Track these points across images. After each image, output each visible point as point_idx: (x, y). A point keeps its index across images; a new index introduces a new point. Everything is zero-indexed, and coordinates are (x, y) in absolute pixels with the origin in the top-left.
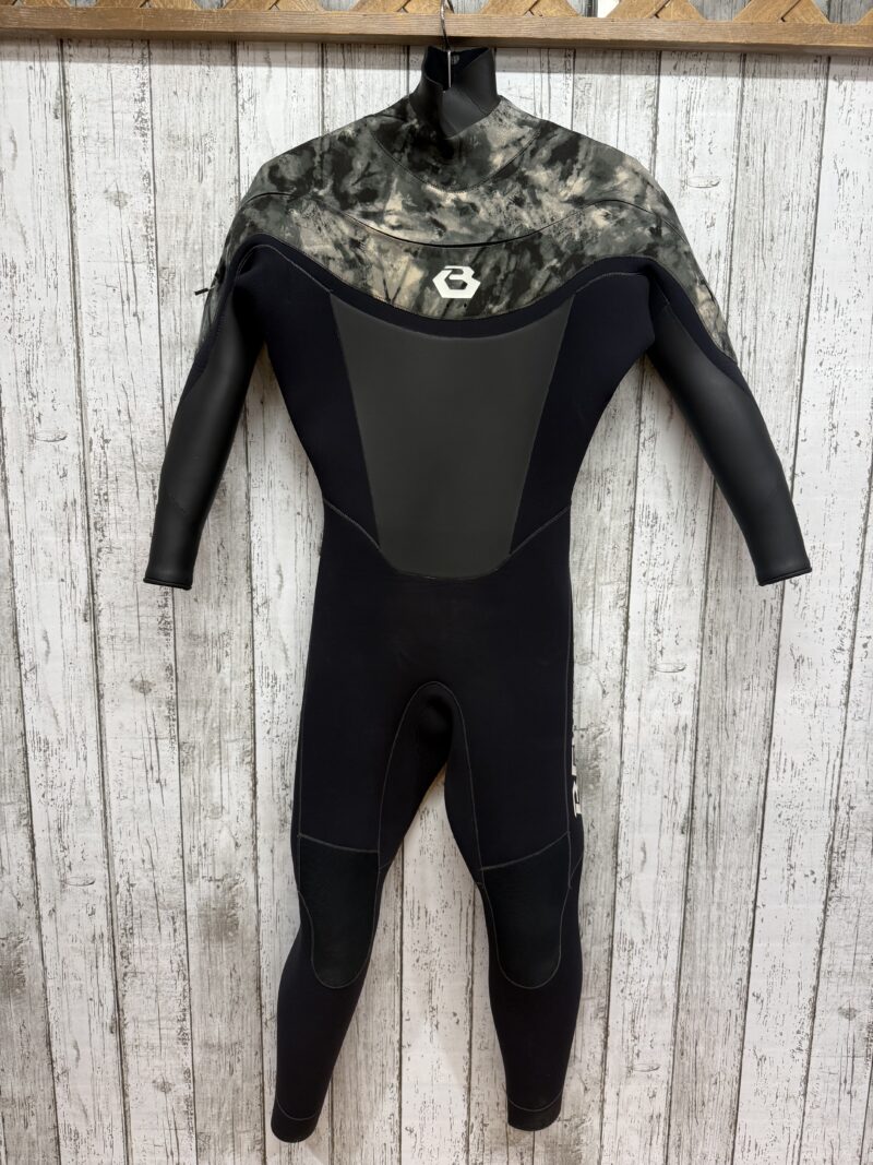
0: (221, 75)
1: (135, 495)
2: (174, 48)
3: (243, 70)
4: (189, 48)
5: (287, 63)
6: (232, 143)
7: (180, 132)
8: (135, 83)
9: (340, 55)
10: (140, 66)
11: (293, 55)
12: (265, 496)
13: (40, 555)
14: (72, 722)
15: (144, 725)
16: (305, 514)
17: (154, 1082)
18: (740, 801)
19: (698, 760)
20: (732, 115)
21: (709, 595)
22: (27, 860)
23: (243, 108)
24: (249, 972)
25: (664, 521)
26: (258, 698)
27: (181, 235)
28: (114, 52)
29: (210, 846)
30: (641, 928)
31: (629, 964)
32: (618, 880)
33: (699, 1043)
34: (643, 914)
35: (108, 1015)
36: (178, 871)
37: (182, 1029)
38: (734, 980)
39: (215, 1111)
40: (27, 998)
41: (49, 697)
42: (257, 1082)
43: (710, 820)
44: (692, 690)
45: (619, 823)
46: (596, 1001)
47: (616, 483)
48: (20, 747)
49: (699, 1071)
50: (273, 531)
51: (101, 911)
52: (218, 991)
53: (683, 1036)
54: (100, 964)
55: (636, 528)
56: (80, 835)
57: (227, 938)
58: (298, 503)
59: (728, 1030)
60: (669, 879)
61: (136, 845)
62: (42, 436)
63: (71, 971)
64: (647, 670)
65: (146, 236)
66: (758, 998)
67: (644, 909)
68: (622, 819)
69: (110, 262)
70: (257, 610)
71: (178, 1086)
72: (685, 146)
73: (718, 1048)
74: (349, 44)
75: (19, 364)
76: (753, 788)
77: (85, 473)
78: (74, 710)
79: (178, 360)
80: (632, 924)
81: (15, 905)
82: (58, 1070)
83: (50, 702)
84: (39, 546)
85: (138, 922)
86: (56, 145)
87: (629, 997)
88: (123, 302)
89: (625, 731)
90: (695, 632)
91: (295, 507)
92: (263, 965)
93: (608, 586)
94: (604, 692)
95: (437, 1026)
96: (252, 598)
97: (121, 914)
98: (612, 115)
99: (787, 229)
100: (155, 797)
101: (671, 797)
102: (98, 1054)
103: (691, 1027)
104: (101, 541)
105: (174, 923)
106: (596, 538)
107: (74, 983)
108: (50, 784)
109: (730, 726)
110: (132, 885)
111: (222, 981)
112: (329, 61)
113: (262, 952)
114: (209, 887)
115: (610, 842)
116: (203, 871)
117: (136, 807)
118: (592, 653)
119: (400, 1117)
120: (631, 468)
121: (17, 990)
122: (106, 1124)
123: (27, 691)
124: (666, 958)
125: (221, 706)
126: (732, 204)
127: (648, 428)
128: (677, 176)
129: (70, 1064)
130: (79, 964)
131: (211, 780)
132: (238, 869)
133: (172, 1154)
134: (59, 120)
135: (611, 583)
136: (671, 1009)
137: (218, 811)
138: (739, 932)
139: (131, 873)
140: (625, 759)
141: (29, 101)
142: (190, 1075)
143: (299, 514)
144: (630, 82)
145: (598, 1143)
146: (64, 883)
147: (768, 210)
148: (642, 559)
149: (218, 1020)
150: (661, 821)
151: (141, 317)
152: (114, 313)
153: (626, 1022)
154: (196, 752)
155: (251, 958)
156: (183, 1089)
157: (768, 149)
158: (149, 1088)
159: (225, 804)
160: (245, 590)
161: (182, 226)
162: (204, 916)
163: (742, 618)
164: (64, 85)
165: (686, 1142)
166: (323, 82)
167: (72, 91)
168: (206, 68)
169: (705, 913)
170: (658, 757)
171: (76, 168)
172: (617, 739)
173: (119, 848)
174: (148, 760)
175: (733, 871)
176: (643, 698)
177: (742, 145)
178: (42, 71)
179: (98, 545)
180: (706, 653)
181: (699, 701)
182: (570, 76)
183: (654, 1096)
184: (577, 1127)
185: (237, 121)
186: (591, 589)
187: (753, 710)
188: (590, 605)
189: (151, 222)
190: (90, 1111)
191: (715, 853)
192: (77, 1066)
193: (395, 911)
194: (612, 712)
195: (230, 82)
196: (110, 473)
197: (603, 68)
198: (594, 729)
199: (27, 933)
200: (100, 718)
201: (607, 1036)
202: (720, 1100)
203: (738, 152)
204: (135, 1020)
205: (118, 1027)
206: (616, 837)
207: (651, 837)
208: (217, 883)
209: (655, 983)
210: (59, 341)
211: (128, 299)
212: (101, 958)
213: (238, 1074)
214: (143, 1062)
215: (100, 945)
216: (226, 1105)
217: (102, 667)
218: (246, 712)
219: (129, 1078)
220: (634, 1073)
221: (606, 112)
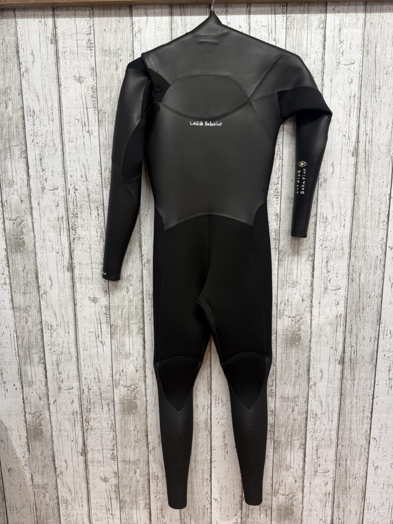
0: (125, 21)
1: (89, 214)
2: (104, 10)
3: (135, 19)
4: (111, 9)
5: (155, 15)
6: (131, 52)
7: (107, 48)
8: (86, 27)
10: (89, 19)
11: (158, 11)
13: (47, 241)
14: (63, 317)
15: (95, 317)
17: (101, 477)
18: (366, 349)
19: (347, 331)
20: (360, 31)
21: (352, 254)
22: (43, 379)
23: (136, 36)
24: (143, 428)
25: (331, 220)
26: (145, 304)
27: (108, 95)
28: (77, 13)
29: (125, 371)
30: (321, 407)
31: (315, 424)
32: (310, 386)
33: (348, 460)
34: (321, 401)
35: (80, 448)
36: (110, 383)
37: (113, 454)
38: (364, 431)
39: (128, 490)
40: (44, 440)
41: (52, 305)
42: (147, 478)
43: (352, 358)
44: (344, 298)
45: (310, 360)
46: (300, 441)
48: (39, 327)
49: (348, 473)
51: (76, 401)
52: (129, 437)
53: (340, 457)
54: (76, 424)
55: (318, 224)
56: (67, 367)
57: (133, 413)
59: (361, 454)
60: (333, 384)
61: (92, 372)
62: (47, 188)
63: (63, 428)
64: (323, 289)
65: (93, 96)
66: (375, 439)
67: (322, 399)
68: (312, 359)
69: (77, 108)
71: (111, 480)
72: (339, 46)
73: (356, 462)
74: (183, 5)
75: (37, 155)
76: (372, 343)
77: (67, 204)
78: (63, 311)
79: (107, 152)
80: (316, 406)
81: (38, 398)
82: (58, 472)
83: (53, 308)
84: (47, 238)
85: (93, 406)
86: (52, 56)
87: (315, 439)
88: (83, 126)
89: (313, 317)
90: (345, 271)
92: (149, 425)
94: (303, 300)
95: (227, 452)
97: (85, 402)
98: (304, 33)
99: (387, 83)
100: (100, 349)
101: (334, 348)
102: (76, 465)
103: (343, 453)
104: (74, 235)
105: (109, 406)
107: (65, 434)
108: (53, 344)
109: (361, 315)
110: (90, 389)
111: (130, 432)
112: (174, 13)
113: (148, 419)
114: (124, 390)
115: (306, 368)
116: (122, 383)
117: (91, 354)
118: (297, 282)
119: (211, 494)
121: (40, 437)
122: (80, 496)
123: (42, 303)
124: (332, 421)
125: (129, 308)
126: (361, 72)
128: (335, 60)
129: (64, 470)
130: (67, 425)
131: (125, 342)
132: (137, 382)
133: (109, 510)
134: (53, 45)
136: (334, 444)
137: (128, 356)
138: (366, 409)
139: (89, 384)
140: (313, 330)
141: (40, 37)
142: (116, 474)
145: (301, 505)
146: (60, 388)
147: (377, 74)
149: (129, 450)
150: (330, 358)
151: (91, 133)
152: (78, 131)
153: (314, 451)
154: (118, 329)
155: (143, 421)
156: (113, 481)
157: (378, 46)
158: (98, 480)
159: (132, 353)
161: (109, 91)
162: (122, 403)
163: (367, 264)
164: (55, 28)
165: (342, 505)
166: (171, 22)
167: (58, 31)
168: (119, 18)
169: (350, 401)
170: (328, 329)
171: (61, 65)
172: (309, 322)
173: (84, 372)
174: (97, 333)
175: (363, 381)
176: (321, 302)
177: (366, 45)
178: (45, 22)
179: (73, 237)
180: (350, 281)
181: (347, 303)
182: (285, 16)
183: (327, 484)
184: (291, 498)
185: (133, 42)
187: (372, 307)
189: (95, 90)
190: (73, 491)
191: (354, 374)
192: (66, 471)
193: (208, 400)
194: (307, 309)
195: (129, 24)
196: (78, 204)
197: (300, 10)
198: (298, 317)
199: (44, 411)
200: (75, 314)
201: (305, 457)
202: (357, 486)
203: (364, 48)
204: (92, 450)
205: (84, 453)
206: (309, 366)
207: (325, 366)
208: (128, 388)
209: (327, 433)
210: (54, 145)
211: (85, 125)
212: (76, 422)
213: (138, 474)
214: (96, 469)
215: (76, 416)
216: (133, 488)
217: (76, 291)
218: (140, 311)
219: (90, 475)
220: (317, 474)
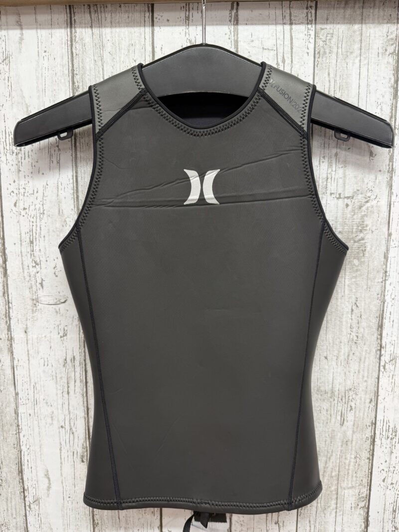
9: (88, 16)
12: (31, 412)
16: (67, 427)
47: (359, 401)
50: (40, 441)
58: (61, 418)
70: (30, 507)
91: (58, 421)
93: (350, 491)
96: (25, 497)
106: (340, 448)
120: (372, 388)
127: (388, 352)
135: (352, 487)
143: (62, 427)
144: (372, 31)
148: (382, 467)
160: (18, 489)
186: (334, 493)
188: (334, 506)
221: (348, 60)
